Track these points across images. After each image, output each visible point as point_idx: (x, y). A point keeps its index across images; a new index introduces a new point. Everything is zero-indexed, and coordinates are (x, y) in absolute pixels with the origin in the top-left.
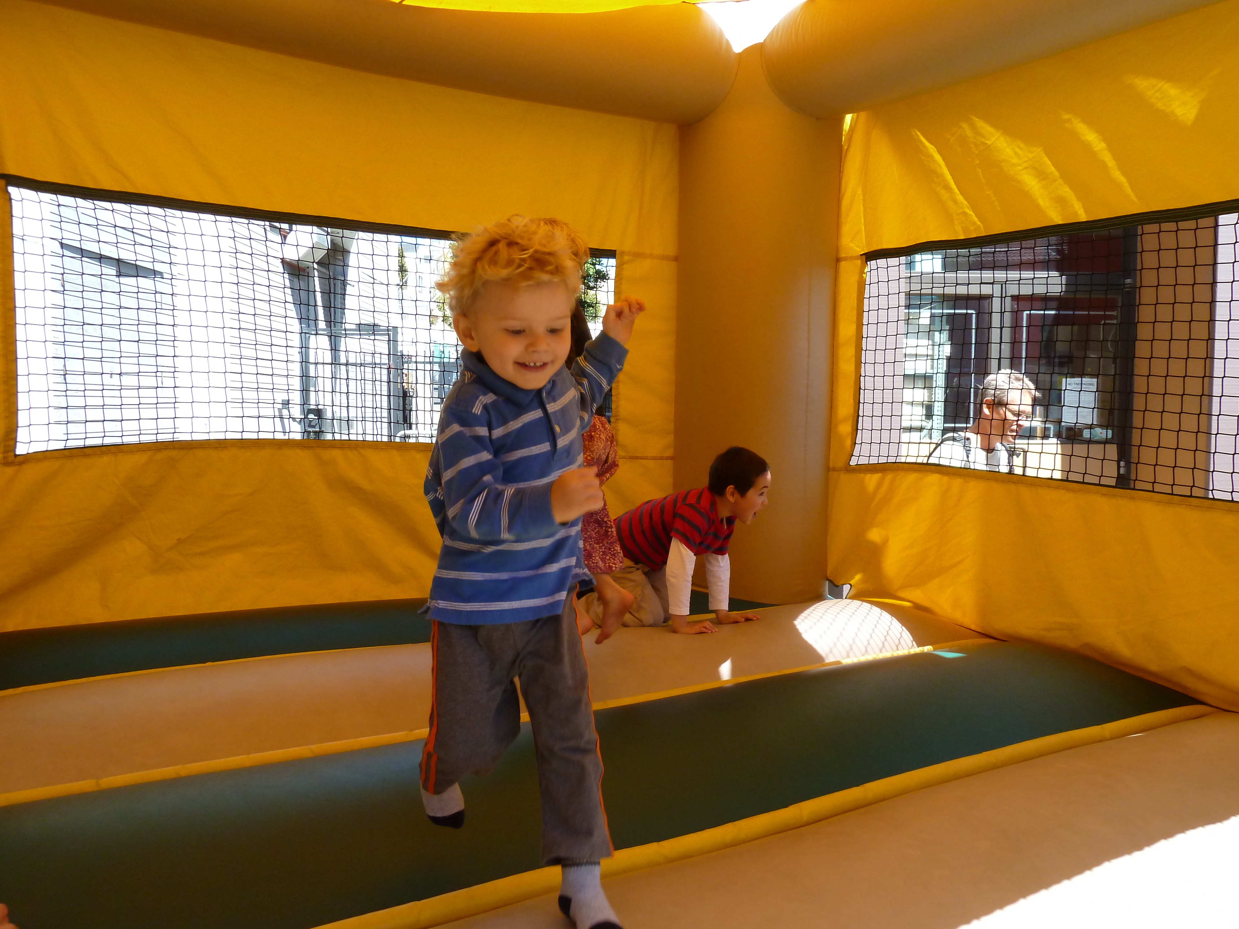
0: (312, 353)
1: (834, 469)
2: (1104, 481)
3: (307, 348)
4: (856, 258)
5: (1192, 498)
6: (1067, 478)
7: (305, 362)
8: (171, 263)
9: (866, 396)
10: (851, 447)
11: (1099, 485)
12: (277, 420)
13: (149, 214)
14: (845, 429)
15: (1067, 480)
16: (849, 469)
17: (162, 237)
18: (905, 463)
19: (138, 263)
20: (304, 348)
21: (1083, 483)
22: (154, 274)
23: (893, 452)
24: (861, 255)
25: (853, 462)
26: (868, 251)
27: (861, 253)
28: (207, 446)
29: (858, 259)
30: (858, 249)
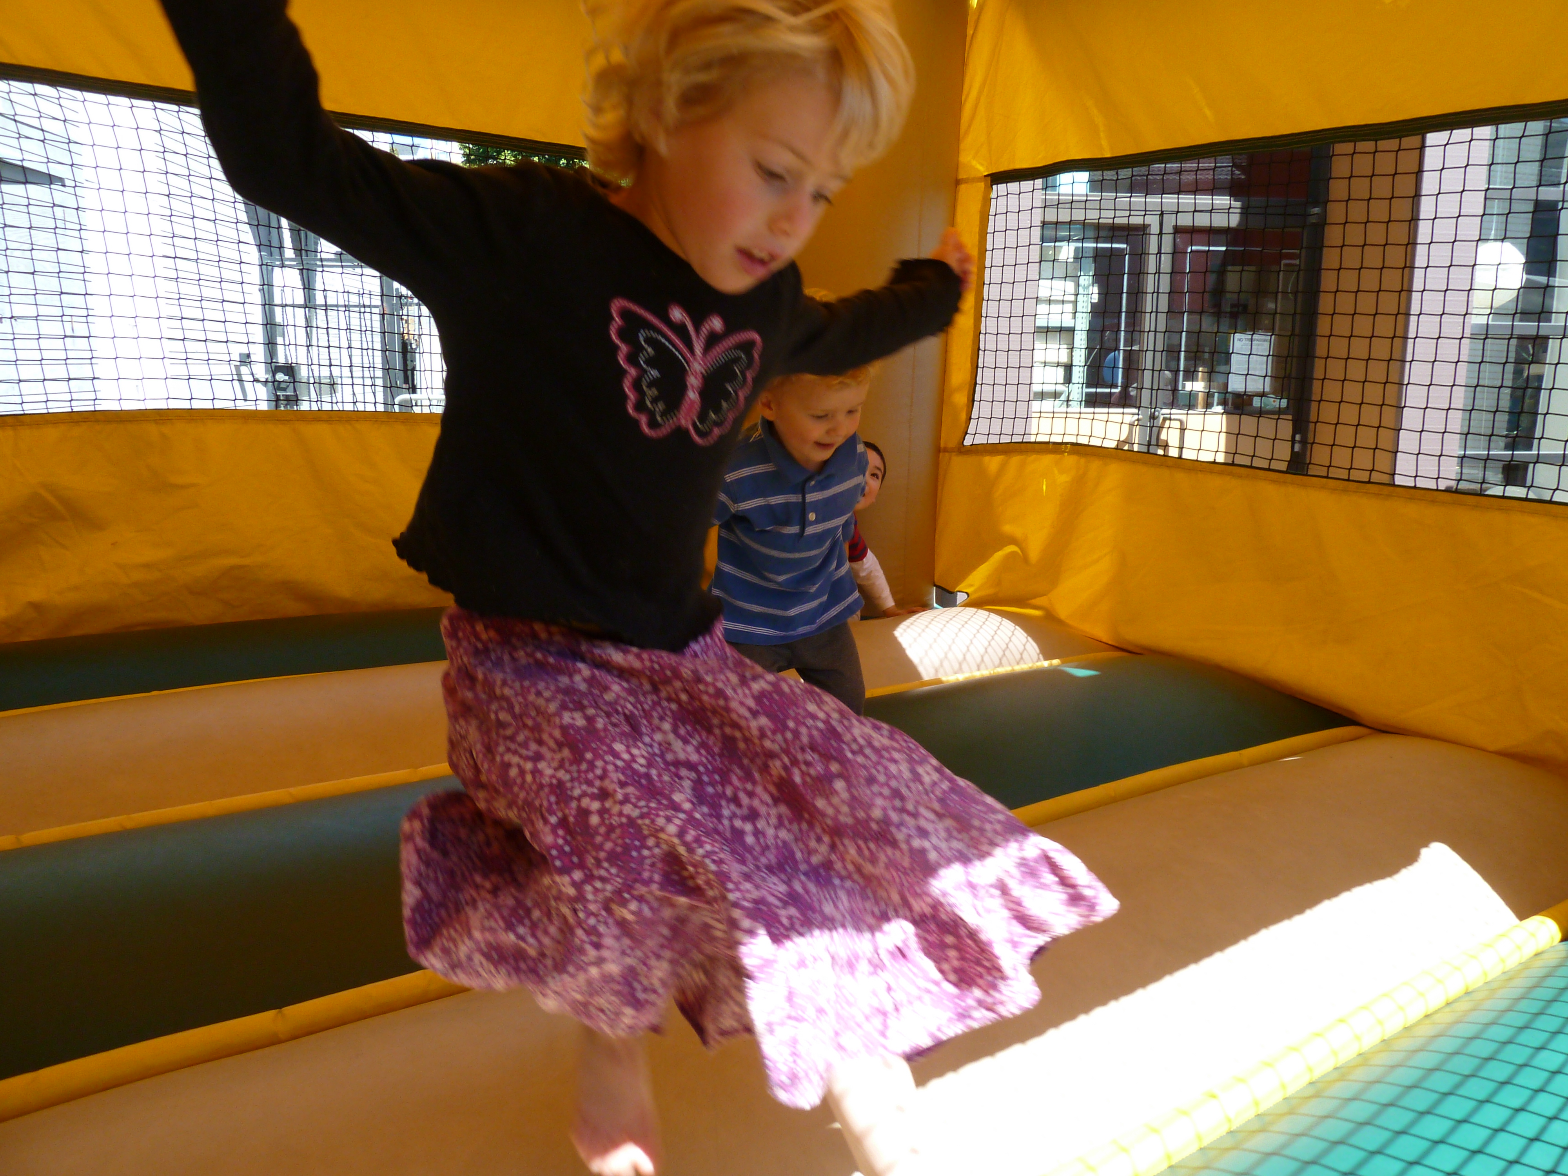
0: (277, 292)
1: (946, 450)
2: (1275, 465)
3: (270, 285)
4: (979, 180)
5: (1370, 485)
6: (1233, 461)
7: (268, 305)
8: (73, 164)
9: (986, 359)
10: (966, 423)
11: (1269, 470)
12: (236, 384)
13: (35, 94)
14: (961, 399)
15: (1233, 464)
16: (961, 450)
17: (56, 127)
18: (1035, 443)
19: (26, 164)
20: (266, 286)
21: (1251, 467)
22: (50, 179)
23: (1019, 429)
24: (986, 176)
25: (968, 442)
26: (994, 171)
27: (986, 174)
28: (143, 419)
29: (981, 182)
30: (981, 168)
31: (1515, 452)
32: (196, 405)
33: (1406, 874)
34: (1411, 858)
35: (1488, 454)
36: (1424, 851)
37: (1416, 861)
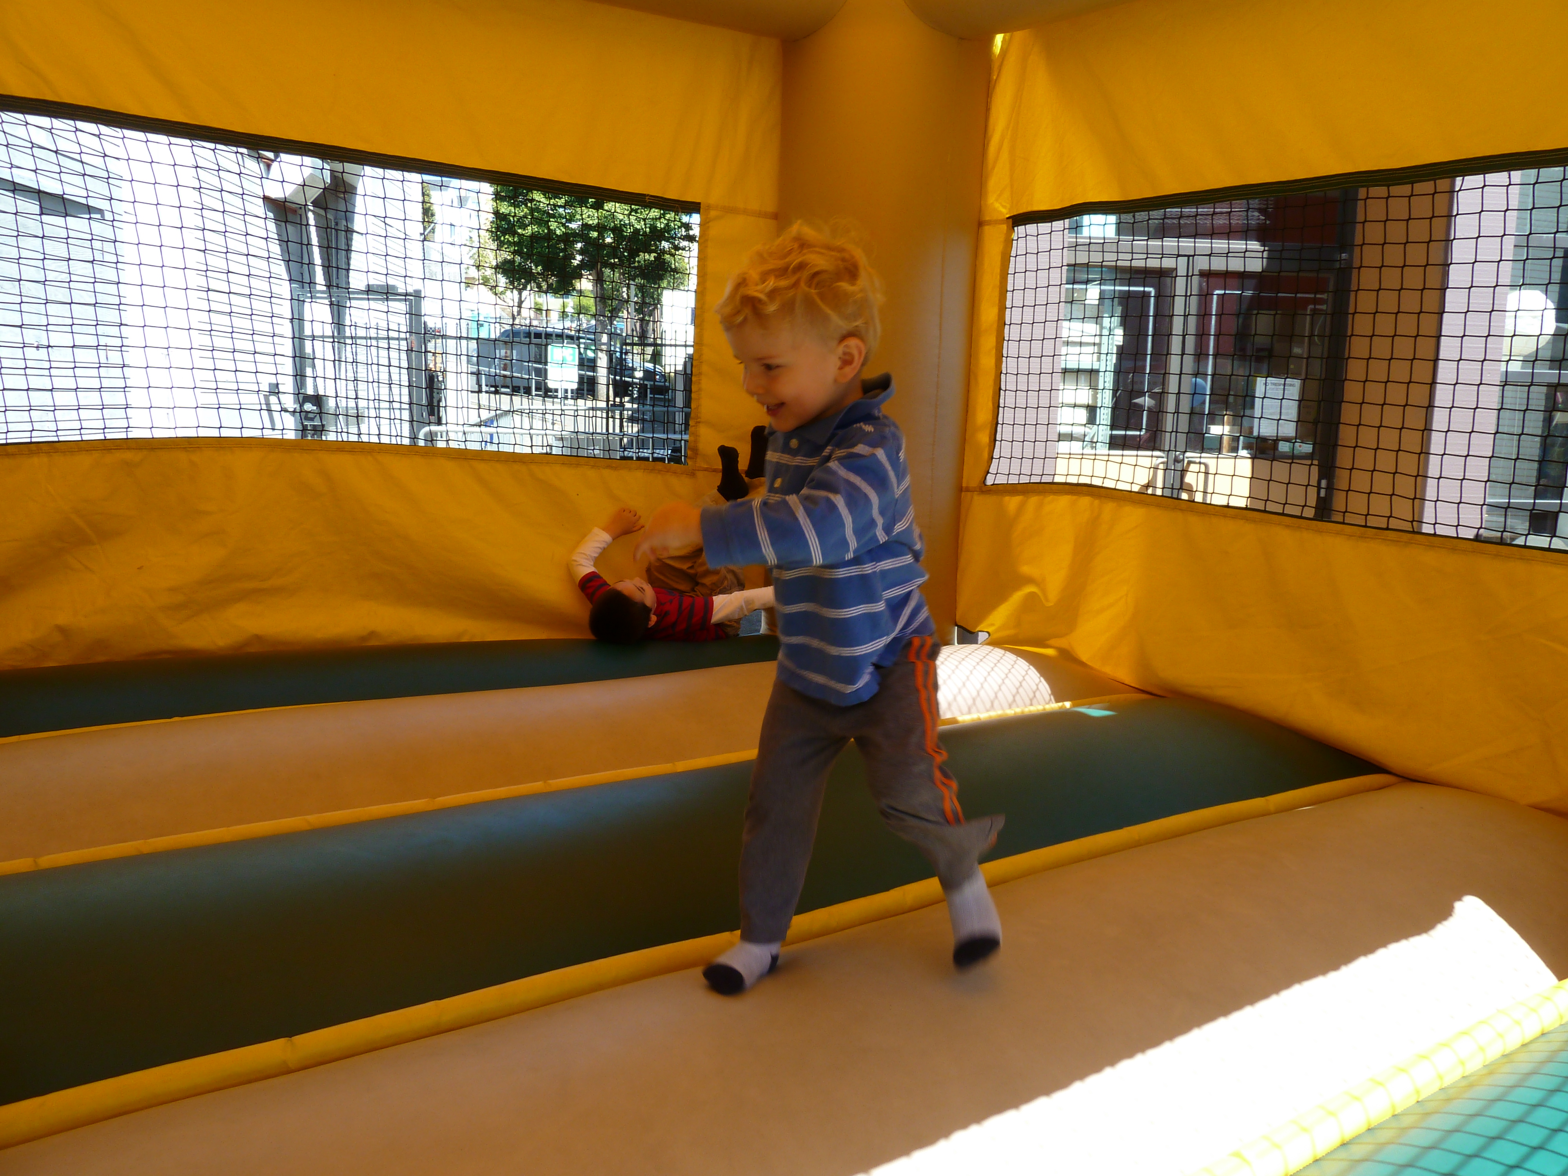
0: (307, 325)
1: (967, 490)
2: (1289, 510)
3: (301, 318)
4: (1001, 222)
5: (1389, 532)
7: (298, 338)
8: (112, 197)
9: (1007, 399)
10: (988, 462)
11: (1283, 514)
12: (265, 414)
14: (983, 438)
16: (984, 489)
19: (67, 197)
20: (297, 320)
21: (1265, 511)
22: (89, 210)
23: (1038, 470)
24: (1008, 218)
25: (990, 480)
26: (1015, 213)
27: (1008, 216)
28: (173, 447)
29: (1003, 224)
30: (1004, 211)
31: (1537, 501)
32: (225, 433)
33: (1442, 930)
34: (1444, 912)
35: (1509, 502)
36: (1458, 905)
37: (1451, 915)
